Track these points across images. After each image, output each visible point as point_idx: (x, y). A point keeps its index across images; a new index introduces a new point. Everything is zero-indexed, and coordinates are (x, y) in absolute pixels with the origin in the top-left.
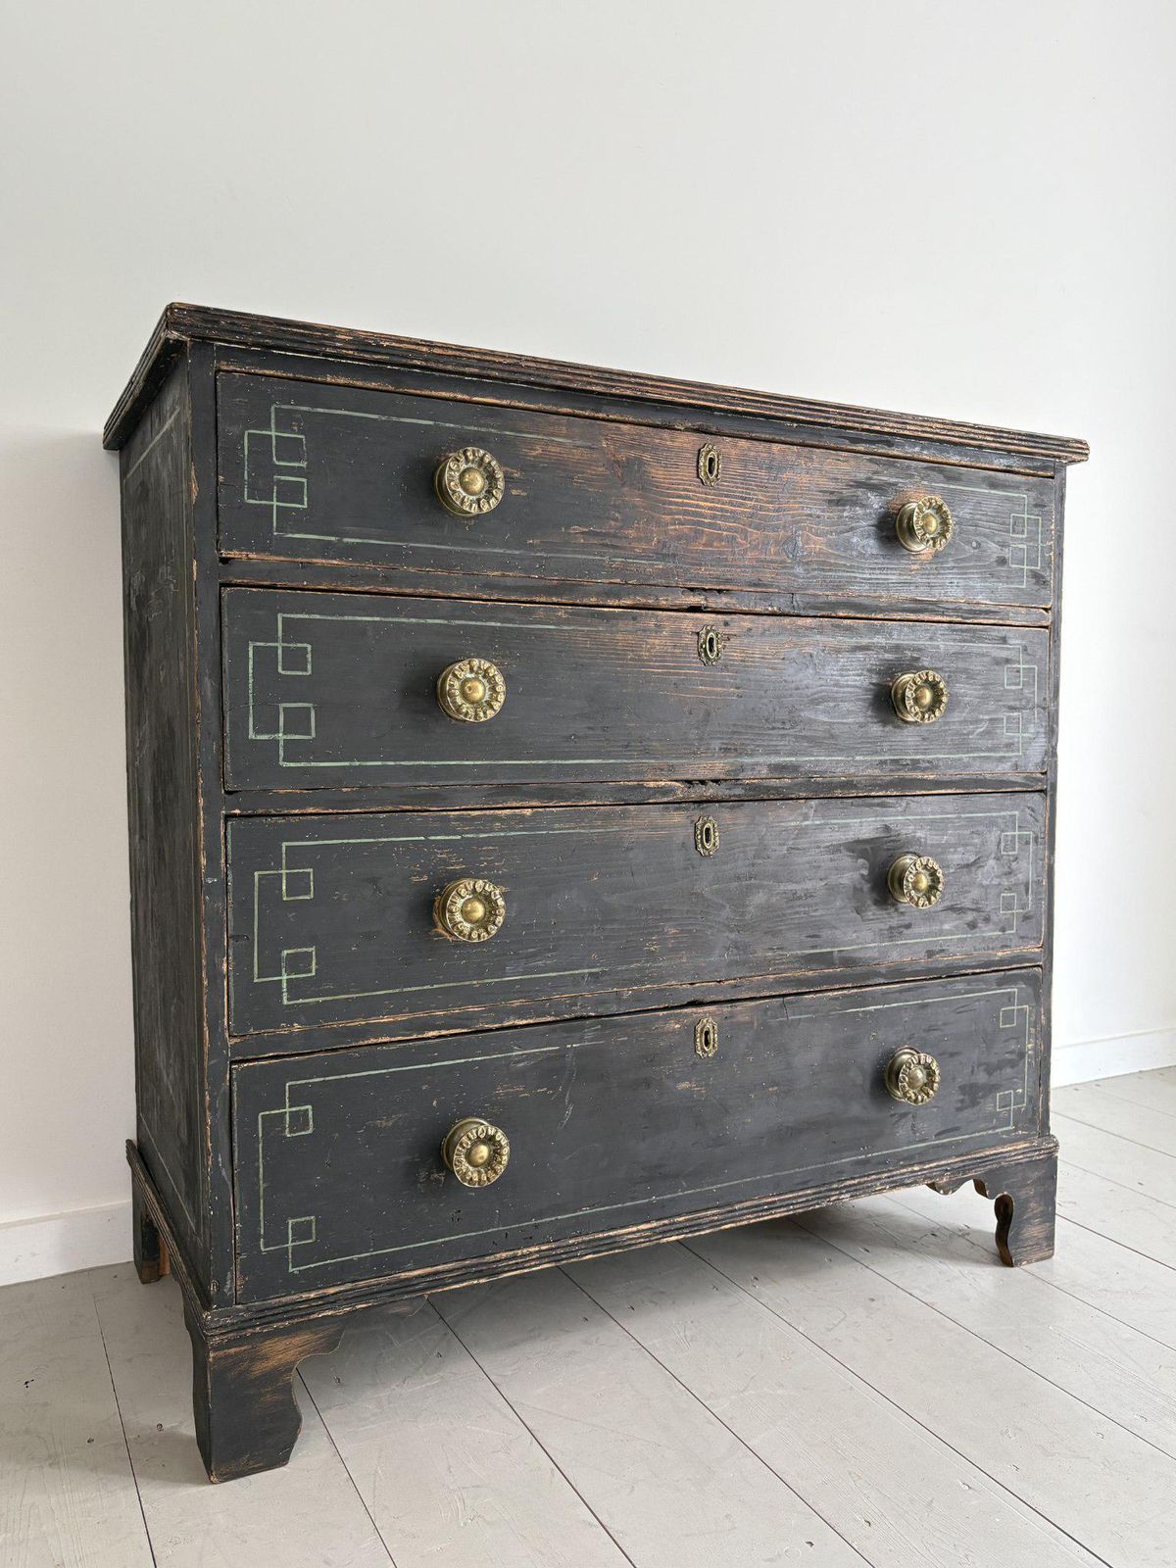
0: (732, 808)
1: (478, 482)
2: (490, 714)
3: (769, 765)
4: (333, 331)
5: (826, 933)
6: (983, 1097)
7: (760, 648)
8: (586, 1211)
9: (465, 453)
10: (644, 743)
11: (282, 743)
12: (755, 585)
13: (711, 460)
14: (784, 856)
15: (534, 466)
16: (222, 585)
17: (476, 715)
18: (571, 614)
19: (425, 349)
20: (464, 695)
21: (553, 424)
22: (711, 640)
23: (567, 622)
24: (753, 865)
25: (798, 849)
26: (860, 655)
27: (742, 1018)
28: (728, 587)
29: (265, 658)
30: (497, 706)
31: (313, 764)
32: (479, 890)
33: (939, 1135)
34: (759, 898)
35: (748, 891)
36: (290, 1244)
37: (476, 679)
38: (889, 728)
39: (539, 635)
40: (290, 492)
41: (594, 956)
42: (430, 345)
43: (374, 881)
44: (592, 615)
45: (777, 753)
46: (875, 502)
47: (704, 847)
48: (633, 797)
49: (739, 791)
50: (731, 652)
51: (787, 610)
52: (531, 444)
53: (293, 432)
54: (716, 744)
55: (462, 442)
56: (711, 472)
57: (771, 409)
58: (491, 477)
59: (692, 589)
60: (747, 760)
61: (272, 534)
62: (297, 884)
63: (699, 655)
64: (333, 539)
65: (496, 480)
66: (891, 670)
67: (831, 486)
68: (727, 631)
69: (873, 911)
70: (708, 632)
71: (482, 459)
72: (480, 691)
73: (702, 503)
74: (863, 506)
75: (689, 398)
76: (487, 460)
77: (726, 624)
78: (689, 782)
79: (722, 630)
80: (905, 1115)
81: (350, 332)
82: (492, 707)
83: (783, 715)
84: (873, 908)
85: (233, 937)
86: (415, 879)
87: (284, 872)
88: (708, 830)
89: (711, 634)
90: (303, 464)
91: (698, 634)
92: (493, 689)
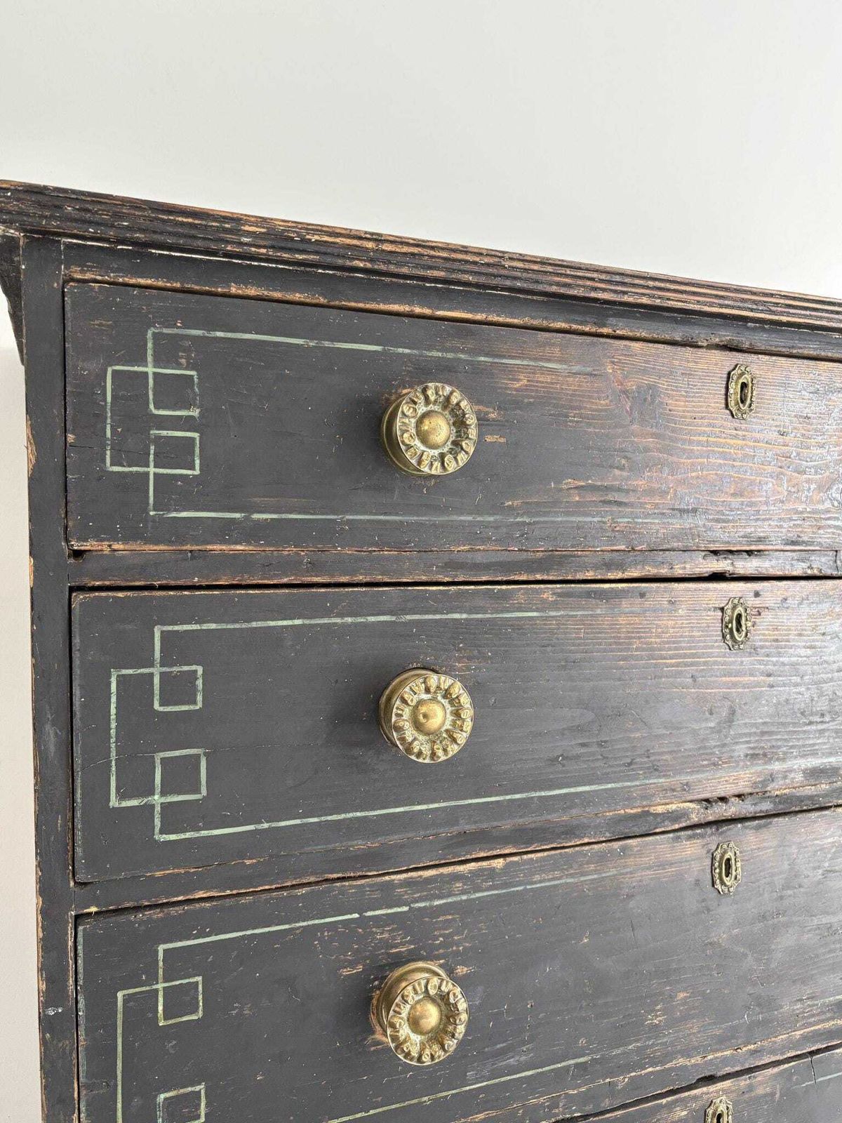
0: (758, 828)
1: (441, 429)
2: (453, 749)
3: (804, 771)
4: (237, 220)
7: (791, 620)
9: (424, 391)
10: (652, 758)
11: (158, 809)
12: (793, 543)
13: (744, 386)
14: (819, 883)
15: (517, 404)
16: (72, 590)
17: (433, 754)
18: (559, 595)
19: (370, 245)
20: (418, 726)
21: (544, 345)
22: (739, 616)
23: (554, 606)
24: (781, 898)
25: (834, 871)
27: (760, 1091)
28: (761, 547)
29: (135, 691)
30: (462, 738)
31: (204, 833)
32: (432, 992)
34: (787, 940)
35: (775, 932)
37: (434, 699)
39: (517, 626)
40: (175, 453)
41: (582, 1041)
42: (378, 238)
43: (287, 981)
44: (588, 594)
45: (814, 754)
47: (723, 883)
48: (635, 829)
49: (766, 806)
50: (761, 629)
51: (829, 572)
52: (511, 372)
53: (179, 366)
54: (741, 750)
55: (422, 374)
56: (743, 401)
57: (821, 318)
58: (460, 424)
59: (715, 553)
60: (777, 766)
61: (148, 513)
62: (179, 1001)
63: (724, 637)
64: (237, 515)
65: (467, 426)
68: (757, 602)
70: (734, 607)
71: (448, 399)
72: (439, 717)
73: (732, 442)
75: (721, 306)
76: (454, 400)
77: (757, 594)
78: (707, 800)
79: (751, 601)
81: (263, 221)
82: (454, 740)
83: (822, 705)
85: (87, 1087)
86: (346, 972)
87: (160, 986)
88: (729, 860)
89: (740, 609)
90: (195, 413)
91: (722, 609)
92: (457, 714)
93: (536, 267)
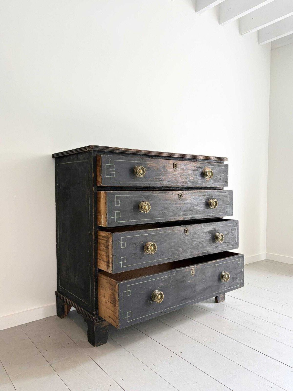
1: (141, 171)
2: (149, 211)
3: (190, 217)
4: (115, 148)
5: (205, 248)
6: (235, 280)
7: (188, 196)
8: (174, 307)
9: (140, 167)
10: (171, 215)
11: (115, 218)
13: (175, 165)
14: (199, 234)
15: (149, 168)
17: (147, 212)
19: (128, 150)
20: (144, 208)
21: (152, 160)
22: (181, 195)
23: (158, 194)
24: (194, 236)
25: (200, 233)
26: (203, 197)
27: (198, 268)
29: (113, 203)
30: (150, 210)
31: (120, 222)
32: (153, 244)
33: (229, 287)
34: (195, 243)
35: (193, 241)
36: (127, 317)
37: (146, 205)
38: (208, 209)
39: (154, 196)
40: (112, 175)
41: (169, 255)
42: (129, 149)
43: (135, 243)
44: (162, 192)
45: (191, 215)
46: (200, 170)
47: (186, 234)
50: (184, 197)
52: (148, 164)
53: (113, 164)
54: (182, 214)
55: (138, 164)
56: (175, 167)
58: (143, 171)
61: (110, 182)
62: (123, 245)
63: (179, 198)
64: (119, 182)
65: (144, 171)
66: (208, 199)
67: (194, 168)
68: (183, 193)
69: (212, 244)
70: (180, 194)
71: (142, 168)
72: (147, 207)
73: (175, 172)
74: (199, 171)
76: (143, 168)
77: (183, 192)
79: (182, 193)
80: (223, 284)
81: (117, 148)
82: (149, 210)
83: (192, 208)
84: (212, 243)
85: (113, 255)
86: (141, 243)
87: (121, 243)
88: (187, 230)
89: (181, 194)
90: (114, 170)
91: (178, 194)
92: (149, 207)
93: (146, 152)
